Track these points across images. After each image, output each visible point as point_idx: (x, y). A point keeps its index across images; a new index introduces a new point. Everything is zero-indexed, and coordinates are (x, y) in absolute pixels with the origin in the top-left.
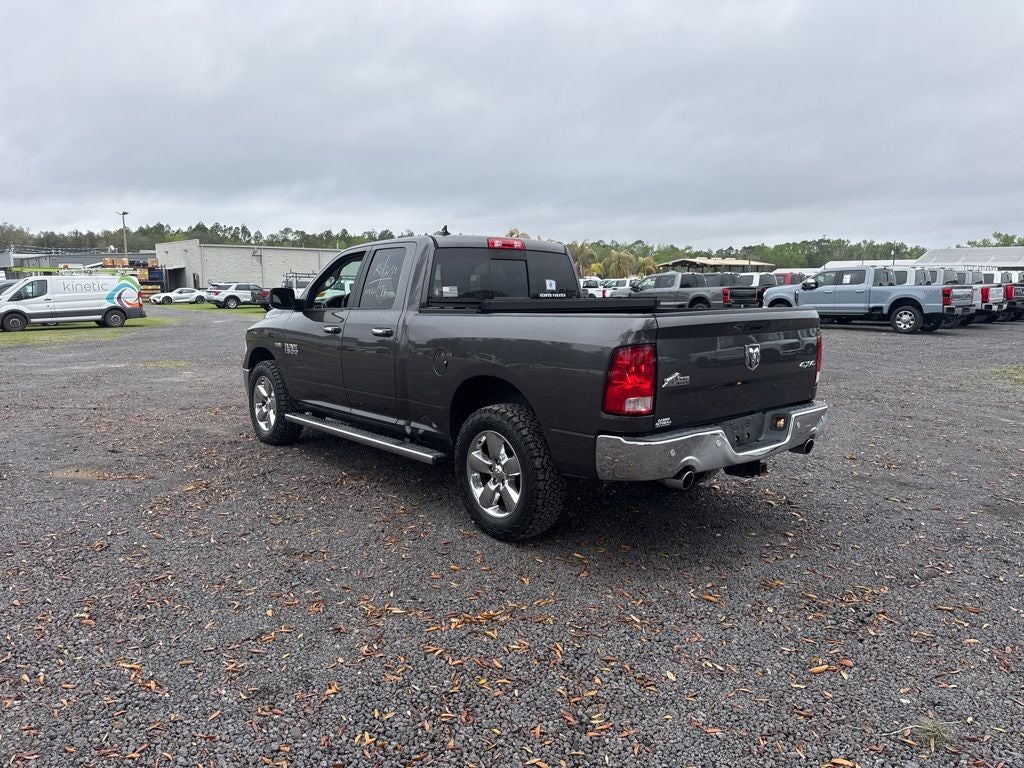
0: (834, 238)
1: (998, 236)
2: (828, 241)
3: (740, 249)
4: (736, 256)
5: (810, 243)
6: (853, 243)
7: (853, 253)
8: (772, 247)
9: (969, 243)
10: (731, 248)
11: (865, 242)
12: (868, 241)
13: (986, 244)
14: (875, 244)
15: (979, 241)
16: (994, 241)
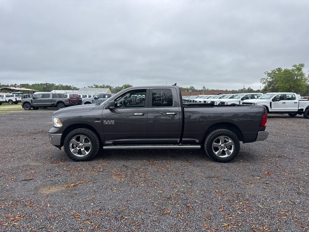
0: (51, 83)
1: (95, 85)
2: (49, 84)
3: (19, 85)
4: (18, 87)
5: (43, 84)
6: (57, 85)
7: (57, 88)
8: (31, 85)
9: (88, 87)
10: (16, 84)
11: (60, 85)
12: (61, 85)
13: (92, 87)
14: (63, 85)
15: (90, 86)
16: (94, 86)
